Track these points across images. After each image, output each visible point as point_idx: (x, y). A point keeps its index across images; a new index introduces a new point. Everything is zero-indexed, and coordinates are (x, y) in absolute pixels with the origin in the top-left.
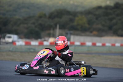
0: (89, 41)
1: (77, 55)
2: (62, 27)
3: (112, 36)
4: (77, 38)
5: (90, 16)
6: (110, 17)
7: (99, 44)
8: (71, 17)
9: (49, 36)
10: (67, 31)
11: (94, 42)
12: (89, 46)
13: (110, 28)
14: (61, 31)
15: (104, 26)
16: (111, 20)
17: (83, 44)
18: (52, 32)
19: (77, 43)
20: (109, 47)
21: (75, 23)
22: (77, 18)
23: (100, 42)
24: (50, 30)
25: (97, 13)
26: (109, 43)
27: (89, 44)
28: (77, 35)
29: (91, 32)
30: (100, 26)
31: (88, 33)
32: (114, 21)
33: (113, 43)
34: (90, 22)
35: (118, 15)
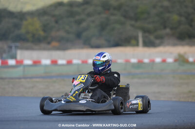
0: (46, 58)
1: (28, 80)
2: (3, 37)
3: (82, 48)
4: (27, 53)
5: (46, 18)
6: (77, 18)
7: (61, 62)
8: (15, 20)
10: (10, 43)
11: (54, 58)
12: (46, 66)
13: (79, 35)
15: (68, 32)
16: (79, 22)
17: (36, 63)
19: (28, 62)
20: (78, 65)
21: (23, 31)
22: (25, 23)
23: (63, 59)
25: (57, 12)
27: (46, 62)
28: (27, 49)
29: (49, 43)
30: (62, 33)
31: (43, 45)
32: (84, 24)
33: (84, 59)
34: (46, 28)
35: (89, 15)
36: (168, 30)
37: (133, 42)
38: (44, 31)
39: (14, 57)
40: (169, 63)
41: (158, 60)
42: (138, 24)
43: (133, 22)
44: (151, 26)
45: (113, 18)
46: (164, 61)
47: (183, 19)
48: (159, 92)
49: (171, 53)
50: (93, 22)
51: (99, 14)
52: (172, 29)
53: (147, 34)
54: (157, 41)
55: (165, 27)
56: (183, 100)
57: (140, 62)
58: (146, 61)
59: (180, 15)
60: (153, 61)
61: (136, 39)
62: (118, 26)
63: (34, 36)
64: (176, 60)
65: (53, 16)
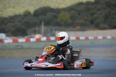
0: (73, 36)
2: (47, 24)
3: (94, 30)
5: (73, 12)
6: (92, 11)
7: (82, 38)
8: (54, 14)
9: (35, 32)
10: (51, 27)
11: (78, 36)
12: (73, 41)
13: (92, 22)
14: (46, 28)
15: (86, 20)
16: (92, 14)
18: (37, 28)
20: (92, 40)
21: (59, 20)
22: (60, 15)
23: (83, 36)
24: (35, 27)
25: (79, 9)
27: (73, 38)
29: (75, 27)
30: (82, 21)
31: (71, 28)
32: (95, 16)
33: (96, 36)
34: (72, 18)
35: (98, 10)
39: (54, 35)
45: (112, 11)
50: (101, 14)
51: (105, 9)
63: (65, 23)
65: (77, 11)
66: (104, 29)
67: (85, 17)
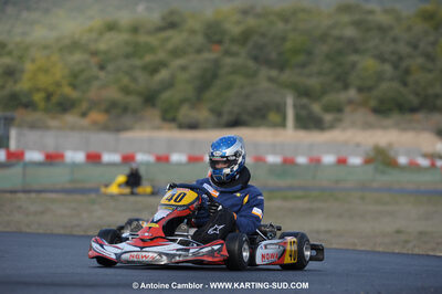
0: (76, 149)
1: (33, 195)
3: (159, 128)
4: (32, 136)
5: (77, 57)
6: (149, 58)
7: (110, 157)
11: (93, 149)
12: (74, 165)
13: (150, 99)
15: (126, 91)
16: (153, 69)
17: (53, 158)
19: (34, 156)
20: (147, 165)
21: (24, 85)
22: (29, 66)
23: (114, 151)
25: (102, 46)
26: (149, 152)
27: (76, 156)
28: (33, 126)
29: (84, 115)
30: (113, 93)
31: (70, 118)
32: (164, 74)
33: (162, 152)
34: (75, 79)
35: (175, 54)
36: (352, 93)
37: (273, 117)
38: (74, 87)
39: (2, 143)
40: (354, 167)
41: (329, 159)
42: (287, 76)
43: (274, 73)
44: (314, 82)
45: (228, 61)
46: (342, 161)
47: (388, 68)
48: (328, 232)
49: (358, 145)
50: (184, 68)
51: (199, 51)
52: (360, 90)
53: (305, 101)
54: (328, 117)
55: (346, 87)
56: (381, 249)
57: (289, 162)
58: (302, 160)
59: (381, 58)
60: (316, 162)
61: (281, 109)
62: (239, 80)
63: (49, 97)
64: (368, 161)
65: (94, 53)
66: (193, 126)
67: (126, 80)
